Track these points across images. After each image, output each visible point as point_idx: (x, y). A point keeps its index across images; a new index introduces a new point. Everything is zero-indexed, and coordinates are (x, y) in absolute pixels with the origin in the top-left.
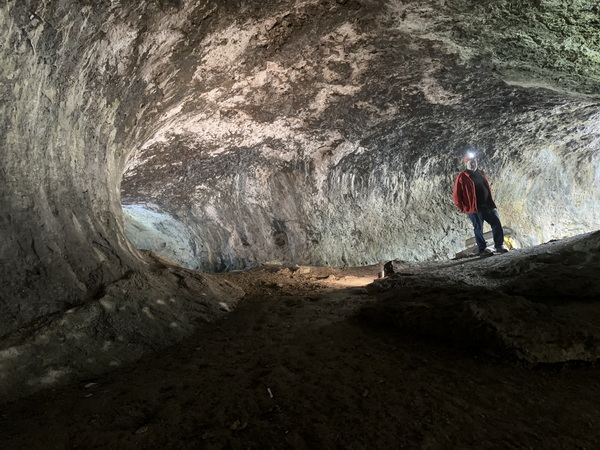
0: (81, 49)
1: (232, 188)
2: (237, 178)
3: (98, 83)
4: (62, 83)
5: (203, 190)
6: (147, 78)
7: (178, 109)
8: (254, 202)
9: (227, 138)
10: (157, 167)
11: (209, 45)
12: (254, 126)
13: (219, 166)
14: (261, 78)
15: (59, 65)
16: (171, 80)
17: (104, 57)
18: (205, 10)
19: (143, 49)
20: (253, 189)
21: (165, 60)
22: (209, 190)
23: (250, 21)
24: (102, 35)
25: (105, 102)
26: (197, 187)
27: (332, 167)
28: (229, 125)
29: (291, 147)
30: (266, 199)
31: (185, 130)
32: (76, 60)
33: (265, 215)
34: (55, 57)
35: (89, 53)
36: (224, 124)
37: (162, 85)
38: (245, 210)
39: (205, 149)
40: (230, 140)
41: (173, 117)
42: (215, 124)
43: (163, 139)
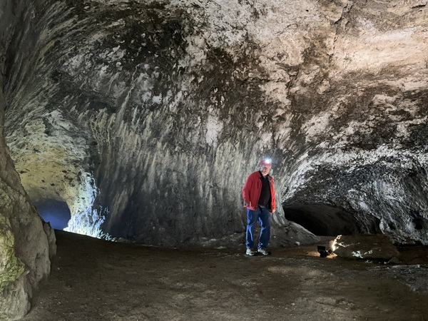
0: (253, 145)
1: (372, 190)
2: (375, 183)
3: (261, 155)
4: (247, 158)
5: (353, 193)
6: (281, 148)
7: (306, 155)
9: (353, 161)
11: (306, 127)
13: (358, 177)
15: (246, 152)
16: (294, 145)
17: (261, 146)
18: (297, 117)
19: (276, 138)
20: (390, 189)
21: (288, 139)
22: (357, 192)
23: (321, 112)
24: (259, 139)
28: (350, 155)
30: (401, 196)
31: (323, 162)
32: (251, 149)
33: (403, 207)
34: (244, 151)
35: (256, 146)
36: (347, 155)
37: (290, 148)
38: (387, 204)
39: (341, 169)
40: (355, 162)
41: (304, 159)
42: (340, 156)
43: (311, 168)
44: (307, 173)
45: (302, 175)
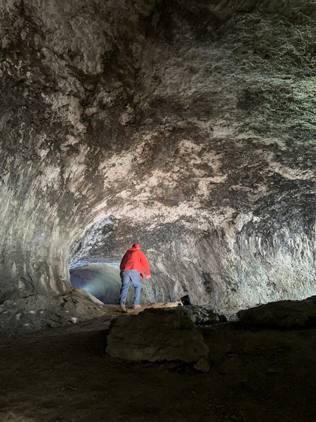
0: (31, 180)
1: (170, 250)
2: (173, 243)
3: (43, 196)
4: (21, 198)
5: (152, 252)
6: (73, 190)
7: (104, 204)
8: (188, 259)
9: (154, 218)
10: (117, 239)
11: (104, 168)
12: (169, 209)
13: (158, 236)
14: (153, 181)
15: (19, 190)
16: (89, 189)
17: (44, 183)
18: (94, 152)
19: (66, 176)
20: (186, 251)
21: (81, 180)
22: (156, 252)
23: (123, 152)
24: (41, 173)
25: (48, 204)
26: (148, 251)
27: (238, 233)
28: (152, 210)
29: (202, 220)
30: (195, 257)
31: (123, 216)
32: (28, 186)
33: (196, 269)
34: (16, 187)
35: (35, 182)
36: (149, 210)
37: (84, 193)
38: (182, 265)
39: (142, 226)
40: (156, 219)
41: (102, 209)
42: (142, 211)
43: (109, 222)
44: (105, 227)
45: (99, 230)
